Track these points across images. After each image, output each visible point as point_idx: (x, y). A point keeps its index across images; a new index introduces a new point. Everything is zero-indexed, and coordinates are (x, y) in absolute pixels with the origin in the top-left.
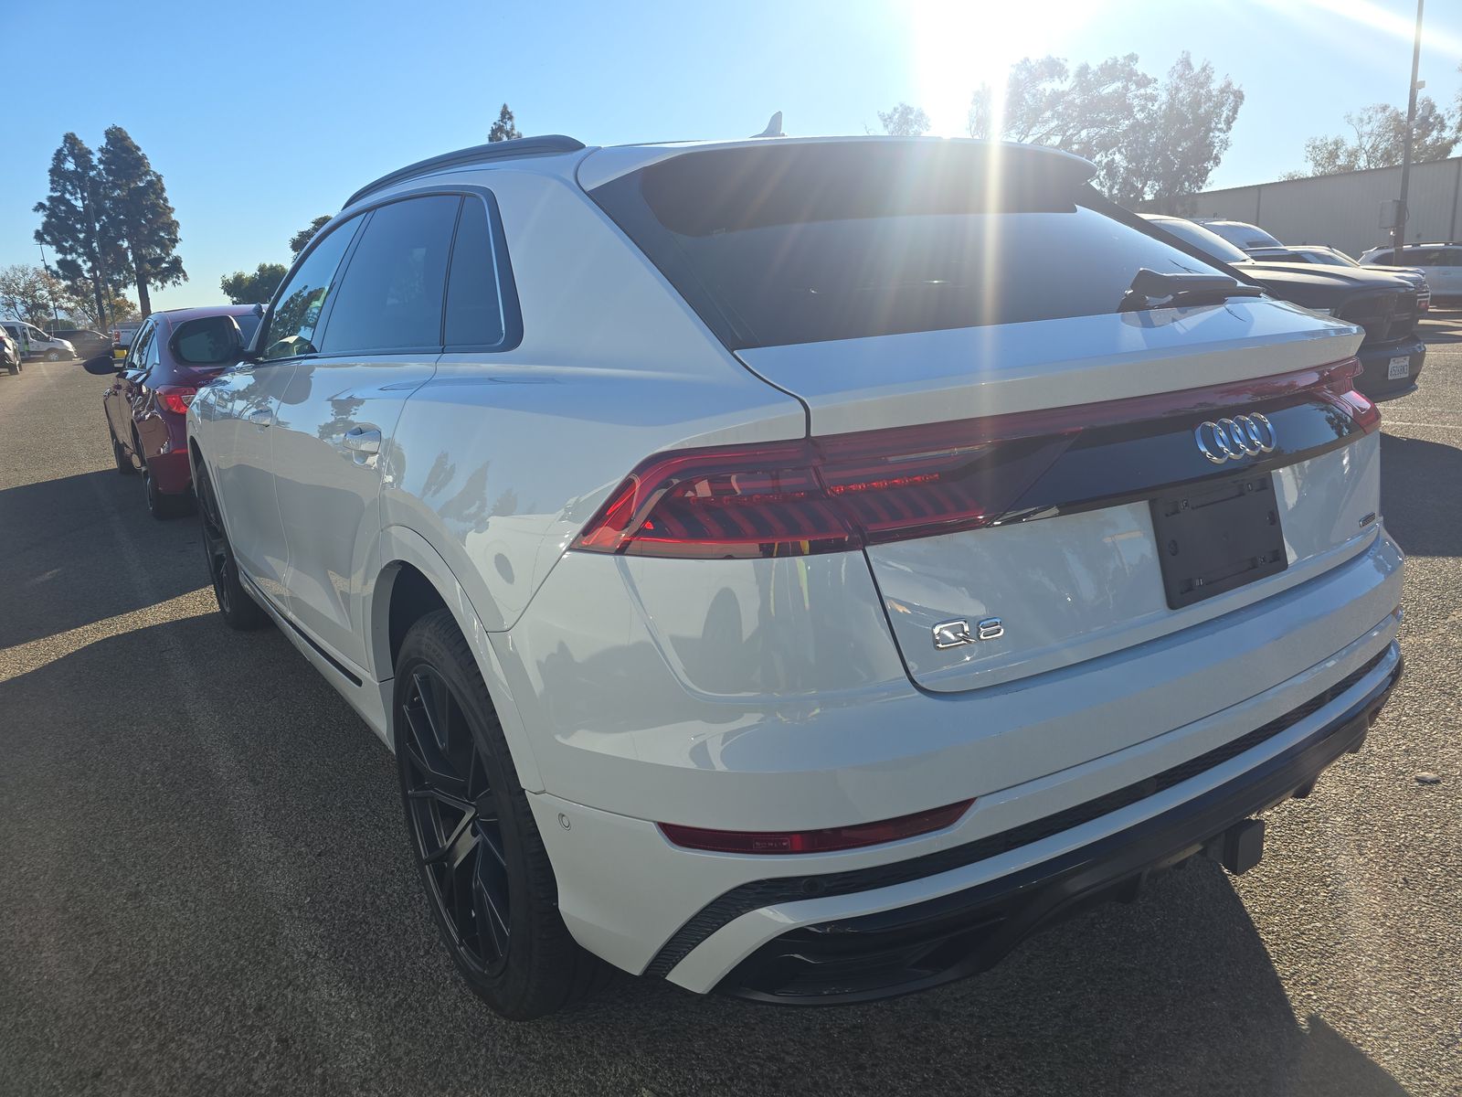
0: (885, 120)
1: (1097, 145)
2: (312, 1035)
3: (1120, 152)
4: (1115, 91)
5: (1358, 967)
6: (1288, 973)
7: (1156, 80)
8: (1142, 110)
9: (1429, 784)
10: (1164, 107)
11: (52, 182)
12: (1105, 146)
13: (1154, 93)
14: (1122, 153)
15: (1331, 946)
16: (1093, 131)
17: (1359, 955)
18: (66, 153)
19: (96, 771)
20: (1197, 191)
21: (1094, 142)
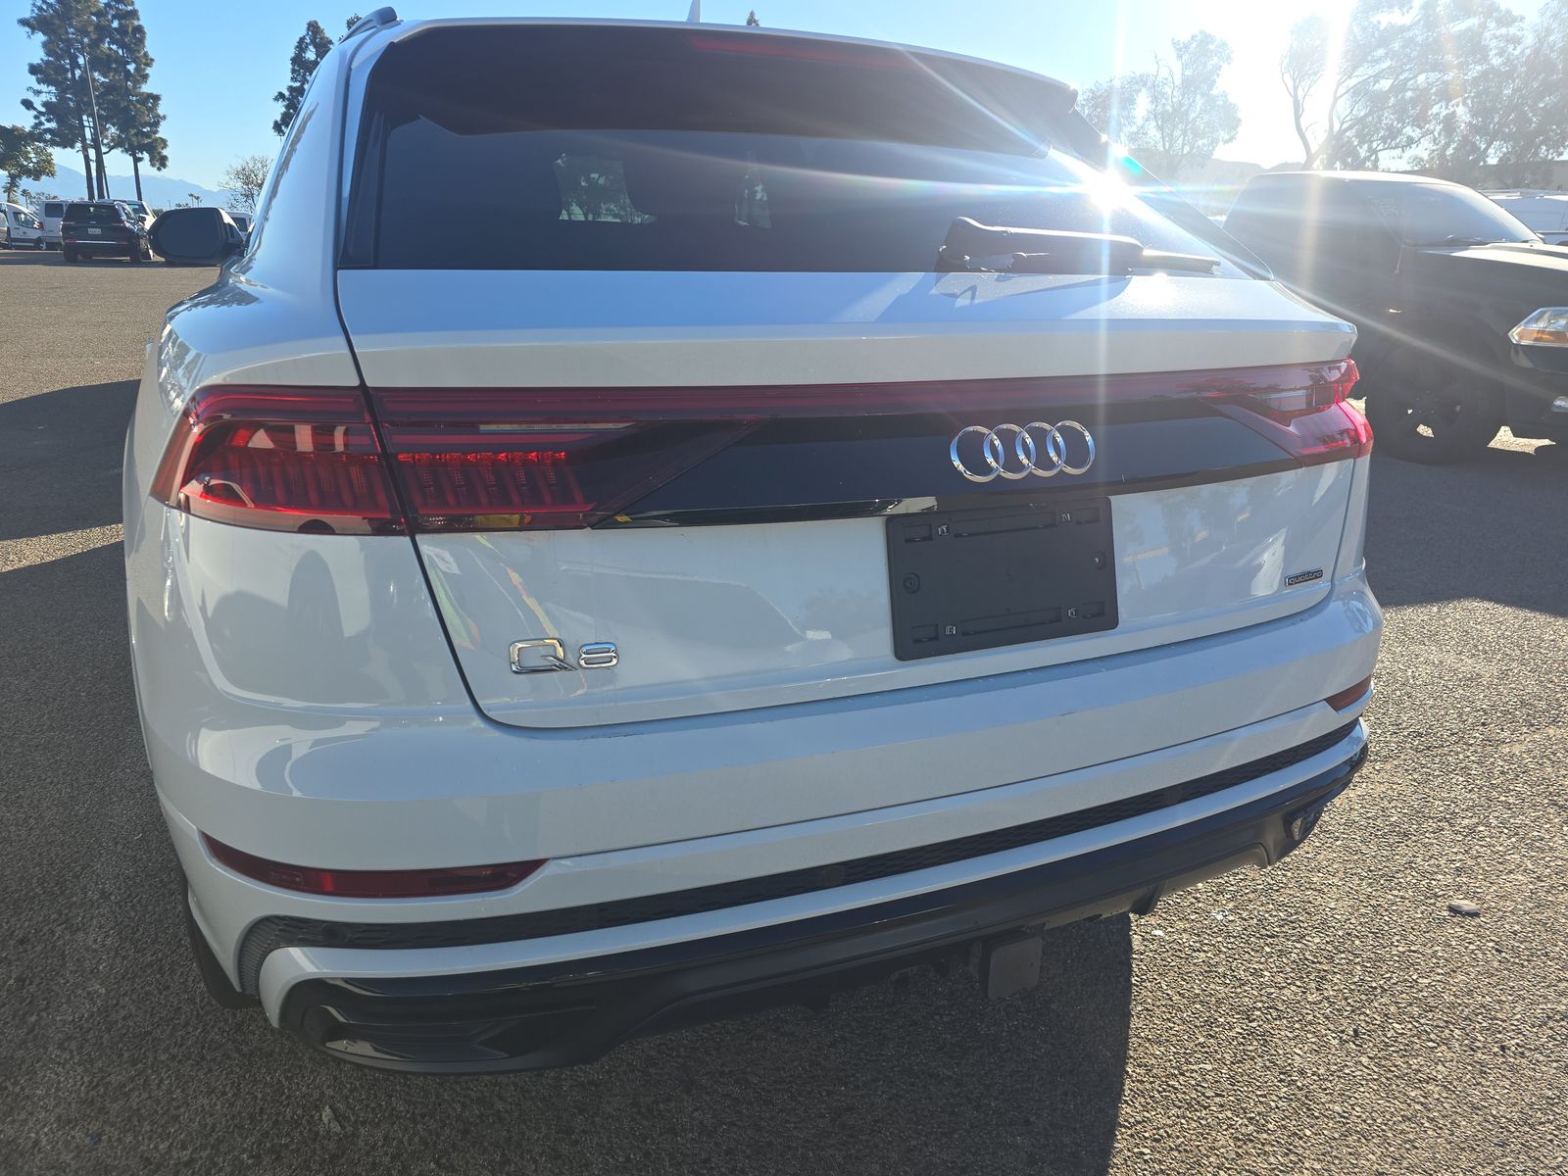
0: (1180, 49)
1: (1435, 94)
2: (51, 980)
3: (1465, 103)
4: (1469, 29)
5: (1226, 1130)
6: (1132, 1120)
7: (1522, 19)
8: (1500, 54)
9: (1463, 916)
10: (1528, 52)
11: (293, 71)
12: (1445, 96)
13: (1519, 33)
14: (1467, 106)
15: (1208, 1098)
16: (1433, 76)
17: (1237, 1116)
18: (308, 41)
19: (39, 670)
20: (1556, 159)
21: (1433, 91)
